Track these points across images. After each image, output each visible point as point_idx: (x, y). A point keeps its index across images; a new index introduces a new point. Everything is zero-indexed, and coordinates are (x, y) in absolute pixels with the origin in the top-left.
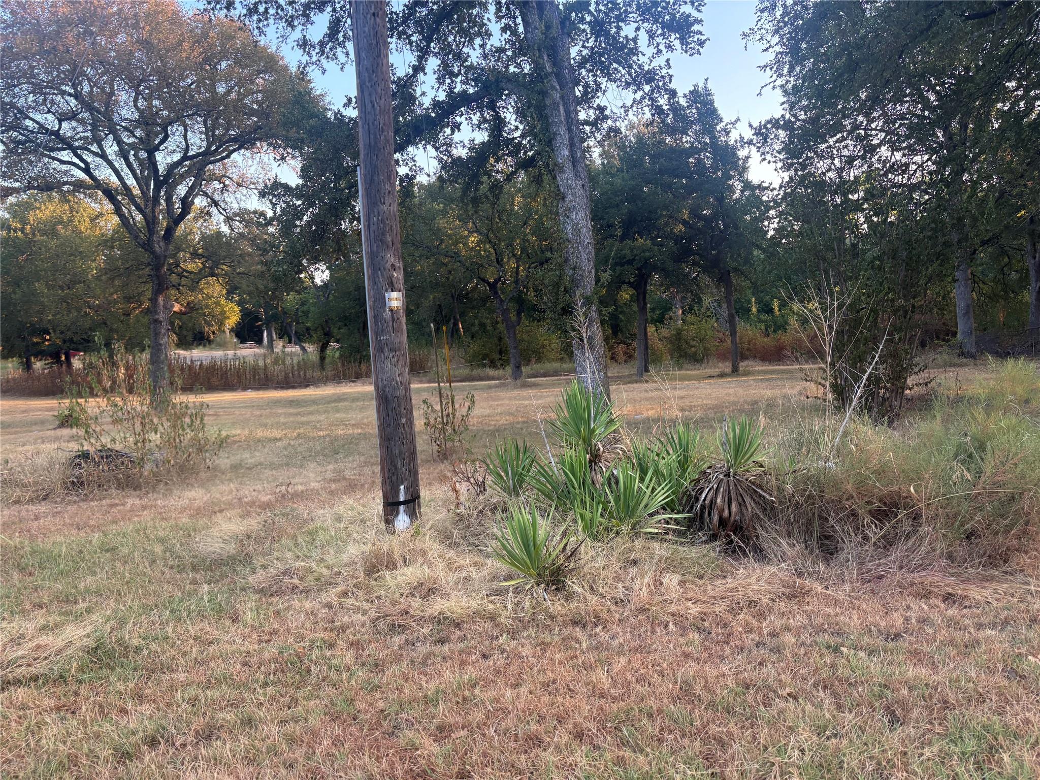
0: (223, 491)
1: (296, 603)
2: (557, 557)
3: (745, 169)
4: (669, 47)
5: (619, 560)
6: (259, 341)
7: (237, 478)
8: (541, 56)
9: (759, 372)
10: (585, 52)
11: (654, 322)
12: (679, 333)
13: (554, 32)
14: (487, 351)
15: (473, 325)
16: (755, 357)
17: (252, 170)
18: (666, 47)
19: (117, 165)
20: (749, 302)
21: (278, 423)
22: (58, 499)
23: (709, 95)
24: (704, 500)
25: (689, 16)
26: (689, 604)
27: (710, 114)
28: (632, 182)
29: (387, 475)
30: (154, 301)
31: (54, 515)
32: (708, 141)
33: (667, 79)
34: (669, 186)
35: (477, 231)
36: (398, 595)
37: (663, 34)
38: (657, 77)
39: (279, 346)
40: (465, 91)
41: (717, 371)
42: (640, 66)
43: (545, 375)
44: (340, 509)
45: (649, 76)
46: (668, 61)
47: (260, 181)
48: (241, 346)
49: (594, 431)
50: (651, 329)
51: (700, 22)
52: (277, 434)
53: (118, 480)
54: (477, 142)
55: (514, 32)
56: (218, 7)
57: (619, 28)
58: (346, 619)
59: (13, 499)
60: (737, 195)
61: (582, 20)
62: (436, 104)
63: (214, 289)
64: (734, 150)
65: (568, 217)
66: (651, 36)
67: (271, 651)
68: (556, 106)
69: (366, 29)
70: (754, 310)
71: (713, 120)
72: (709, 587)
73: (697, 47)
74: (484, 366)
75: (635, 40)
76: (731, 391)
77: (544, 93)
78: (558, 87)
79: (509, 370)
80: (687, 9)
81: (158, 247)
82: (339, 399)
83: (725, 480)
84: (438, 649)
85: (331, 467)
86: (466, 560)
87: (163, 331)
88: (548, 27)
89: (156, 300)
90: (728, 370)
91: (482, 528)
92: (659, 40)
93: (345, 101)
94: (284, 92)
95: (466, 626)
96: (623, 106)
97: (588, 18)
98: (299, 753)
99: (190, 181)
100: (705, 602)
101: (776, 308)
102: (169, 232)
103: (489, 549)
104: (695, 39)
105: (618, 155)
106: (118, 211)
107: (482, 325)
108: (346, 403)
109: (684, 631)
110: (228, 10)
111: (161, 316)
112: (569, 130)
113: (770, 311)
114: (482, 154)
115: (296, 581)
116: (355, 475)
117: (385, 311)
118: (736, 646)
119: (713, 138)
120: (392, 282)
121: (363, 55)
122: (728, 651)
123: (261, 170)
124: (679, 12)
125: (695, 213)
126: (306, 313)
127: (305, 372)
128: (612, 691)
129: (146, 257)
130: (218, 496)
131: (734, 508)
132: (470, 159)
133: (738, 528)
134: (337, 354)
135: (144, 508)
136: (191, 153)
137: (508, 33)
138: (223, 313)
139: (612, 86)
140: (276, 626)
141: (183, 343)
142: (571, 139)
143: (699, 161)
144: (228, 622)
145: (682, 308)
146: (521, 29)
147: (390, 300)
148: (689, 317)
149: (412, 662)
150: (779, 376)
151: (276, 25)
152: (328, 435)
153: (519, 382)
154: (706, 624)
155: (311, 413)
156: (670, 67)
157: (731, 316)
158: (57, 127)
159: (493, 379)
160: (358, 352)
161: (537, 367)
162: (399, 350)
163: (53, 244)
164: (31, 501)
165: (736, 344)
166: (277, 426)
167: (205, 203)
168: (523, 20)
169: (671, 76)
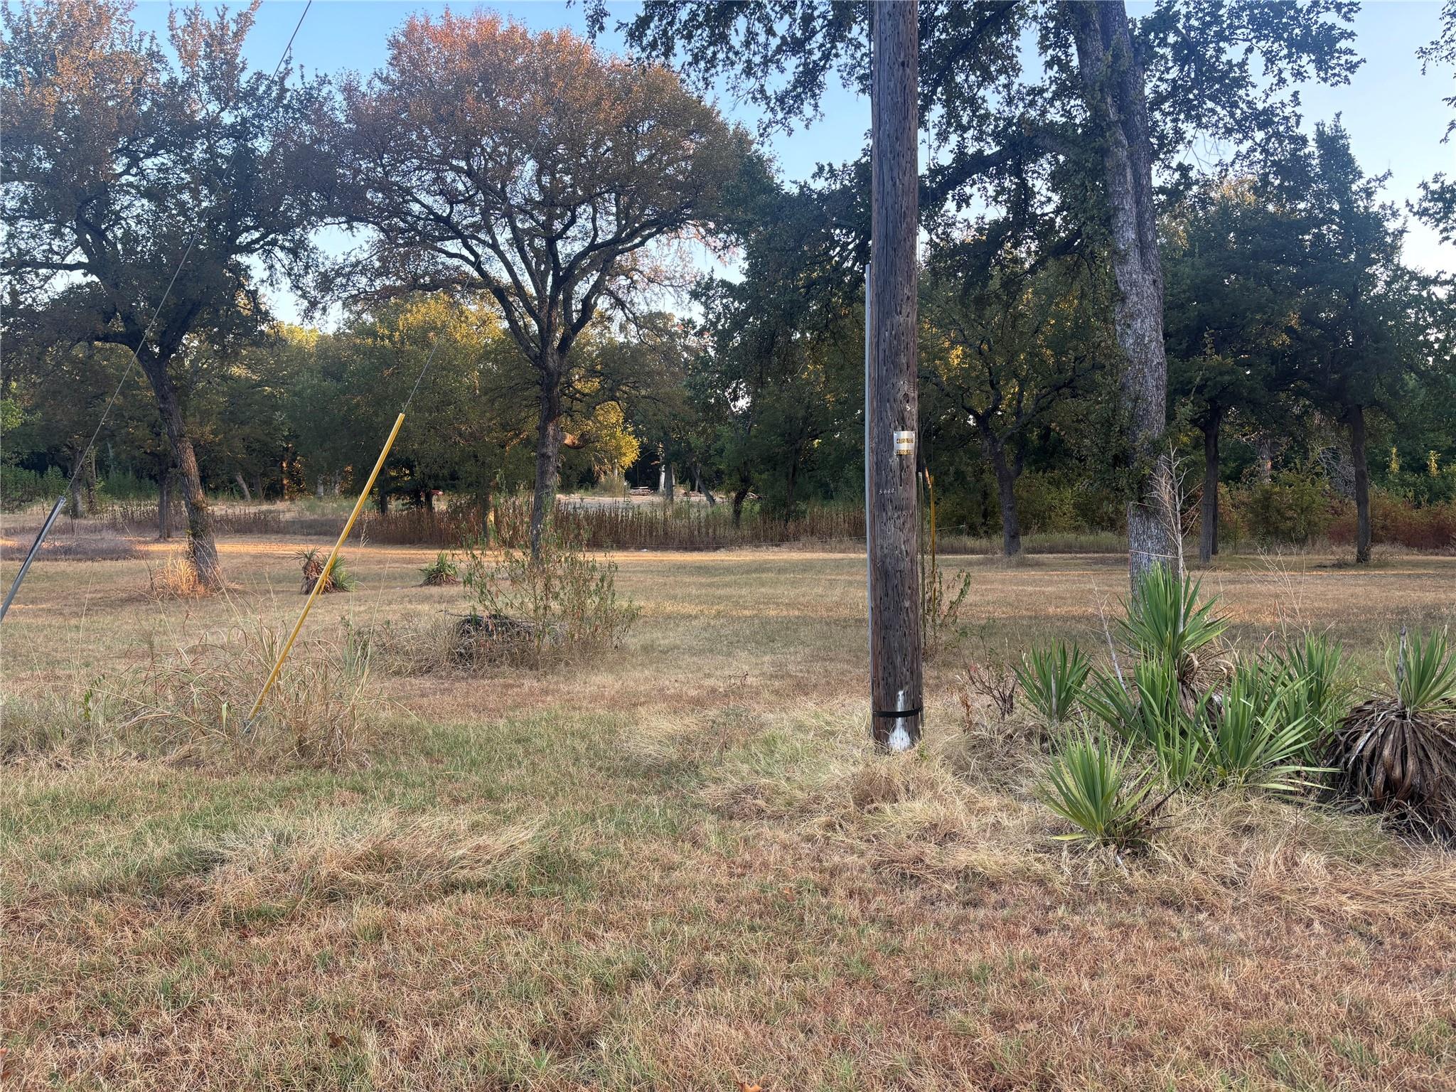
0: (638, 678)
1: (766, 830)
2: (1134, 809)
3: (1395, 248)
4: (1299, 75)
5: (1225, 823)
6: (654, 487)
7: (651, 663)
8: (1103, 100)
9: (1403, 564)
10: (1163, 87)
11: (1226, 479)
12: (1267, 496)
13: (1125, 63)
14: (965, 512)
15: (946, 473)
16: (1394, 540)
17: (668, 261)
18: (1293, 75)
19: (509, 256)
20: (1387, 453)
21: (689, 595)
22: (444, 674)
23: (1342, 137)
24: (1362, 751)
25: (1332, 27)
26: (1344, 898)
27: (1342, 167)
28: (1206, 272)
29: (880, 675)
30: (542, 429)
31: (443, 692)
32: (1336, 207)
33: (1293, 121)
34: (1269, 277)
35: (965, 342)
36: (904, 836)
37: (1289, 56)
38: (1276, 120)
39: (680, 491)
40: (980, 152)
41: (1330, 558)
42: (1250, 104)
43: (1051, 551)
44: (798, 714)
45: (1265, 119)
46: (1295, 94)
47: (678, 275)
48: (632, 491)
49: (1183, 637)
50: (1223, 489)
51: (1351, 35)
52: (691, 609)
53: (511, 654)
54: (987, 221)
55: (1064, 67)
56: (654, 54)
57: (1220, 51)
58: (837, 859)
59: (393, 669)
60: (1380, 288)
61: (1163, 43)
62: (936, 171)
63: (612, 414)
64: (1377, 221)
65: (1129, 326)
66: (1270, 58)
67: (749, 887)
68: (1120, 168)
69: (892, 84)
70: (1395, 466)
71: (1346, 175)
72: (1375, 878)
73: (1344, 73)
74: (960, 532)
75: (1242, 65)
76: (1359, 590)
77: (1103, 152)
78: (1125, 142)
79: (999, 541)
80: (1330, 18)
81: (552, 361)
82: (761, 568)
83: (1398, 722)
84: (971, 912)
85: (767, 658)
86: (994, 801)
87: (551, 469)
88: (1116, 57)
89: (545, 429)
90: (1351, 558)
91: (1011, 760)
92: (1282, 64)
93: (816, 169)
94: (721, 158)
95: (1006, 888)
96: (1220, 163)
97: (1172, 39)
98: (818, 1018)
99: (595, 276)
100: (1368, 898)
101: (1434, 465)
102: (565, 341)
103: (1024, 790)
104: (1342, 62)
105: (1186, 231)
106: (510, 317)
107: (960, 475)
108: (771, 575)
109: (1339, 935)
110: (667, 58)
111: (550, 450)
112: (1138, 202)
113: (1424, 468)
114: (995, 235)
115: (761, 803)
116: (801, 671)
117: (891, 456)
118: (1428, 966)
119: (1348, 204)
120: (903, 419)
121: (885, 117)
122: (1415, 972)
123: (678, 261)
124: (1316, 22)
125: (1308, 318)
126: (720, 452)
127: (715, 530)
128: (1241, 1002)
129: (533, 373)
130: (632, 684)
131: (1411, 765)
132: (976, 242)
133: (1415, 796)
134: (757, 507)
135: (546, 692)
136: (599, 240)
137: (1056, 67)
138: (618, 448)
139: (1203, 135)
140: (747, 857)
141: (566, 488)
142: (1140, 216)
143: (1319, 237)
144: (688, 846)
145: (1272, 459)
146: (1075, 62)
147: (899, 441)
148: (1285, 474)
149: (937, 924)
150: (1439, 571)
151: (726, 74)
152: (756, 616)
153: (1014, 559)
154: (1374, 929)
155: (726, 585)
156: (1299, 104)
157: (1361, 476)
158: (448, 211)
159: (972, 552)
160: (785, 505)
161: (1038, 538)
162: (907, 508)
163: (425, 356)
164: (413, 673)
165: (1366, 519)
166: (687, 598)
167: (606, 305)
168: (1078, 50)
169: (1299, 117)
